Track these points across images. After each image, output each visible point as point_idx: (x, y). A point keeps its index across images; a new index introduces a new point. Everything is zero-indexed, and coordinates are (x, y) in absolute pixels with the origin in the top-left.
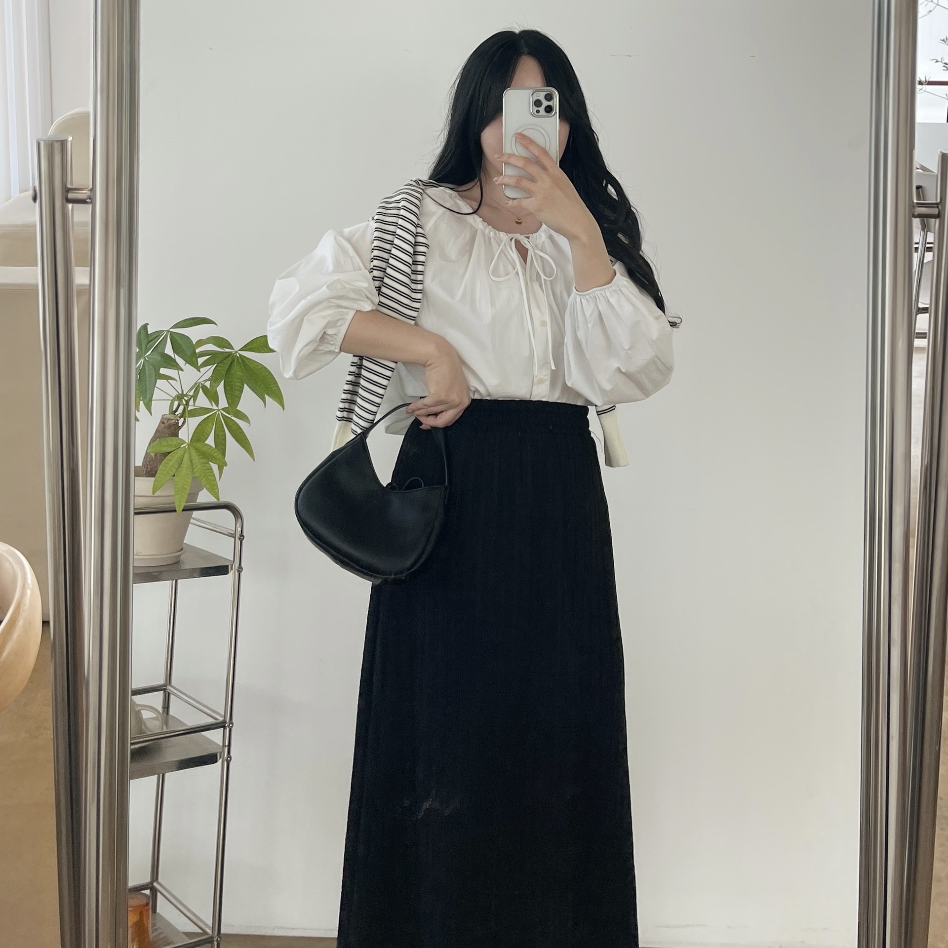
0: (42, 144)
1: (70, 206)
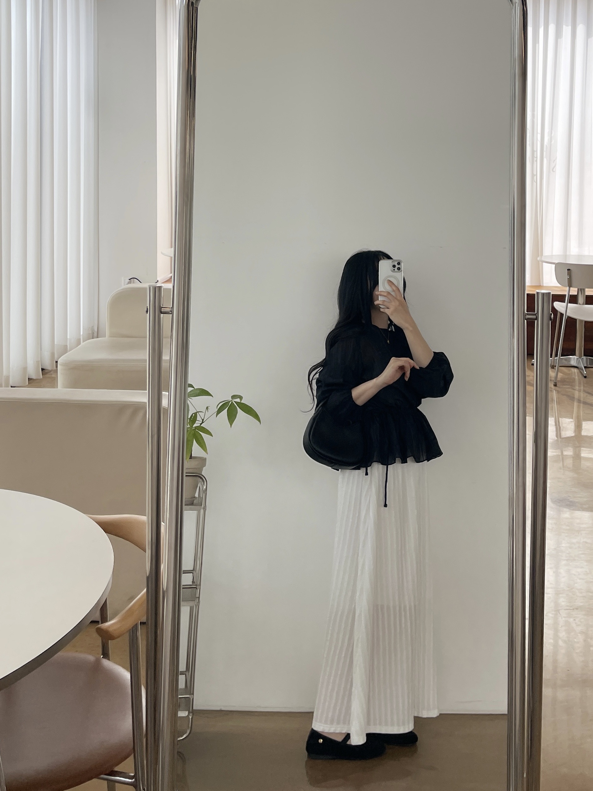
0: (151, 288)
1: (162, 315)
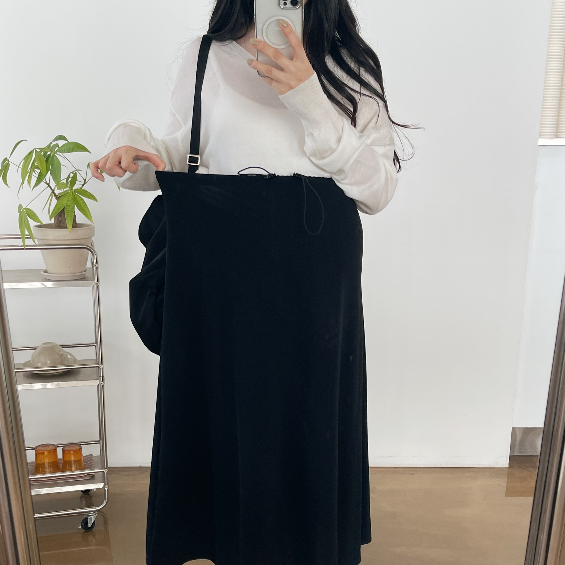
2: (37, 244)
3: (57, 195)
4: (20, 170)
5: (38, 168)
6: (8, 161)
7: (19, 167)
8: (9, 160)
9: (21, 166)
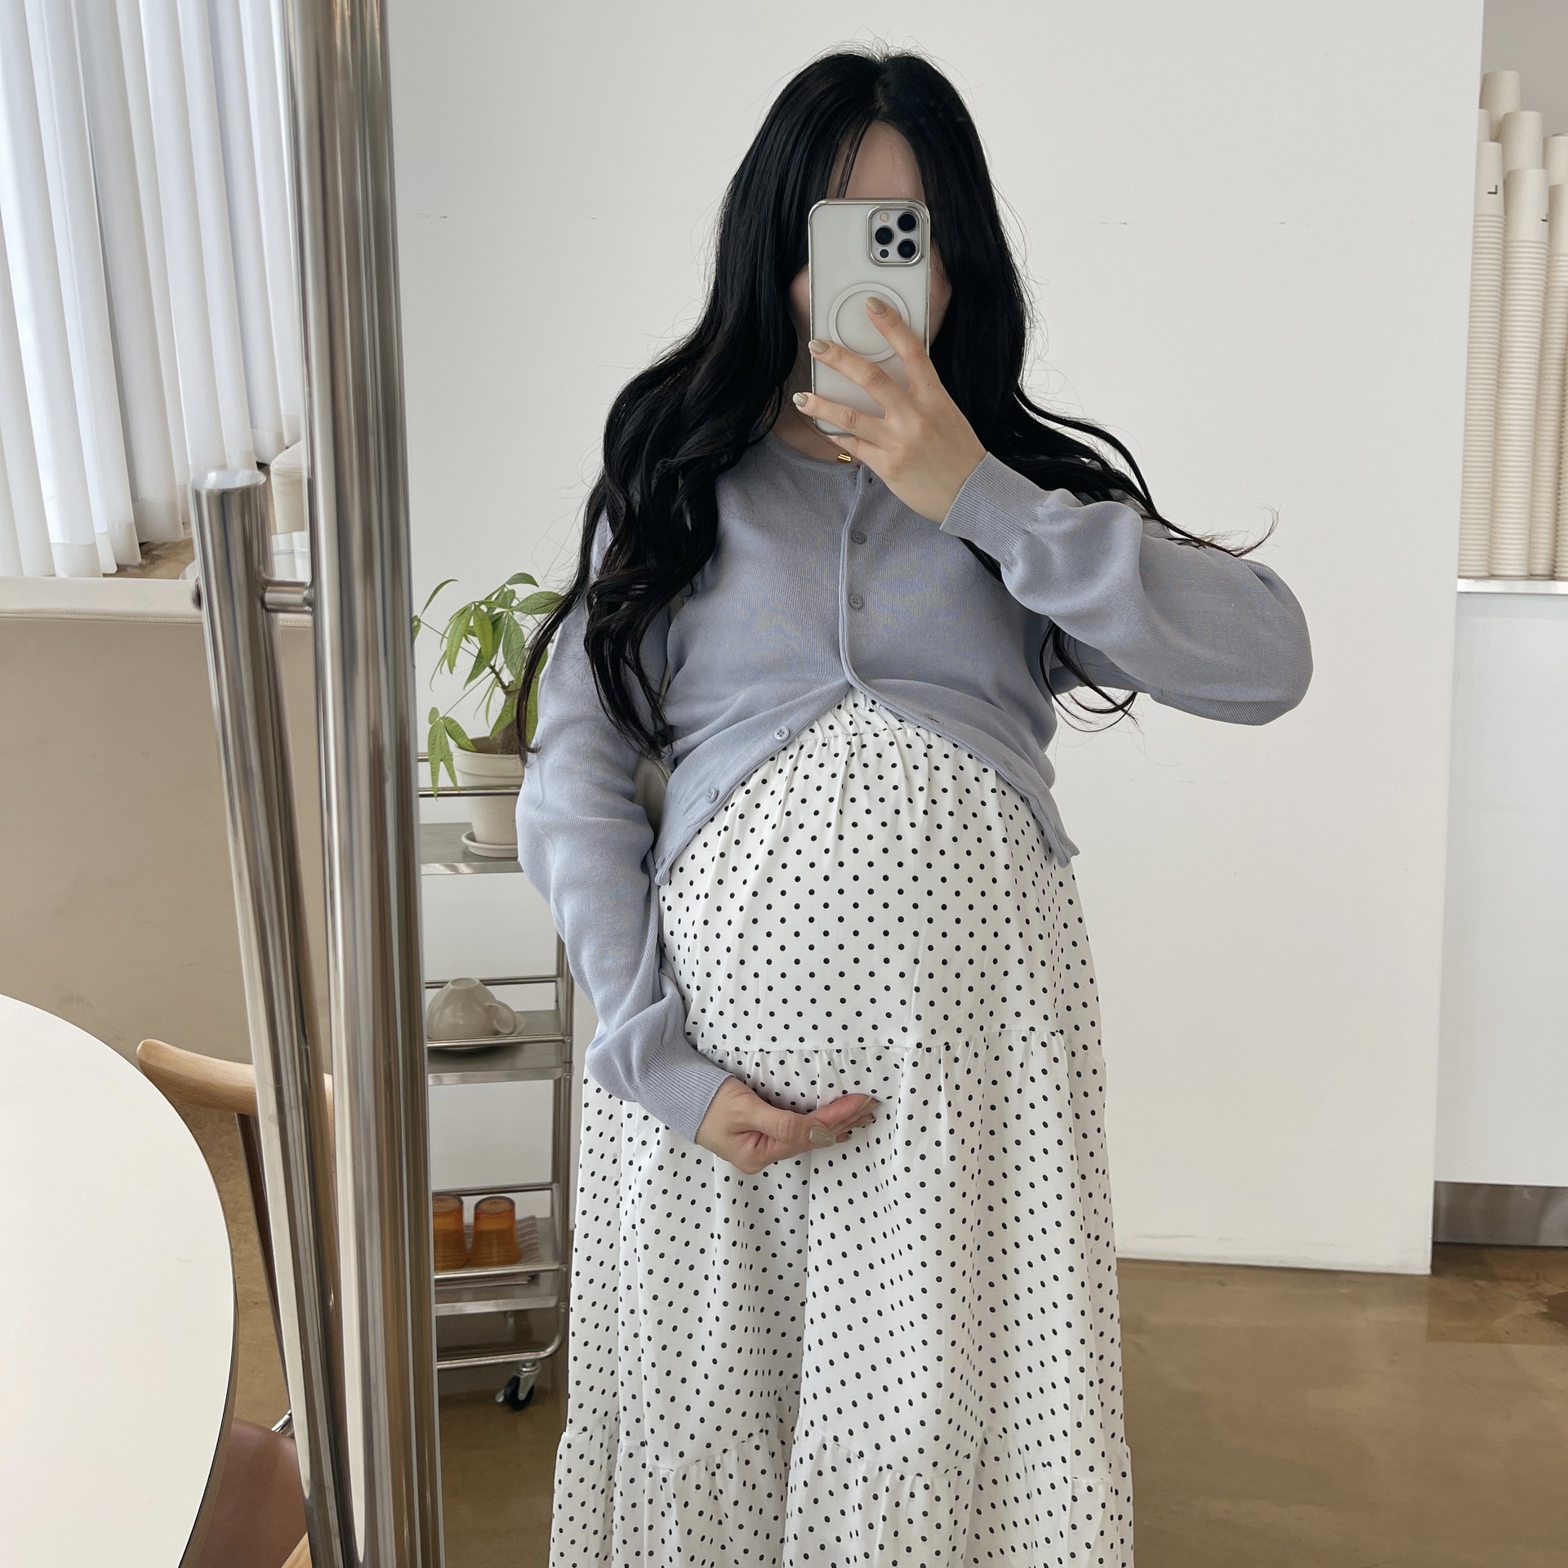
2: (460, 784)
3: (507, 685)
4: (445, 640)
5: (475, 636)
6: (419, 620)
7: (443, 636)
8: (421, 619)
9: (447, 635)
